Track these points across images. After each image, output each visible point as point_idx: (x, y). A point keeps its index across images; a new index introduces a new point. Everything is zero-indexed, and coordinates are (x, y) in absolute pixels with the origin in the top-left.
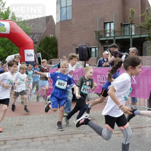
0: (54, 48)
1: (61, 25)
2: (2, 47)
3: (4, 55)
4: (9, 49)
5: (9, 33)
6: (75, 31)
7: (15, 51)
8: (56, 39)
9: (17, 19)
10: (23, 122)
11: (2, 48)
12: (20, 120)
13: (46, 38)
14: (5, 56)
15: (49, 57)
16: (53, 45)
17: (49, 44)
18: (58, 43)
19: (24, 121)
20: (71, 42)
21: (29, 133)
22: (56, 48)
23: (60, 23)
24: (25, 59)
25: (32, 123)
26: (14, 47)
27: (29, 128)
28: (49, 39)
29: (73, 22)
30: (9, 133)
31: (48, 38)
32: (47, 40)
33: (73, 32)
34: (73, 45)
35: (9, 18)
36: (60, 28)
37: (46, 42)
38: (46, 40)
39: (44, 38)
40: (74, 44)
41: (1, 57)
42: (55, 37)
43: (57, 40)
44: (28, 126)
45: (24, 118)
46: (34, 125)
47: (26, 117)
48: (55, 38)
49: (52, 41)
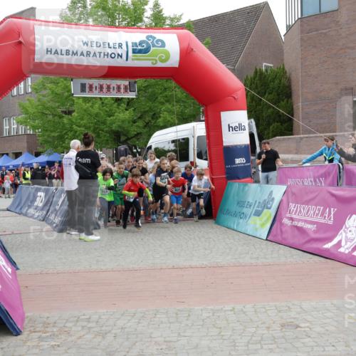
0: (283, 103)
1: (302, 32)
2: (128, 105)
3: (133, 130)
4: (146, 112)
5: (176, 65)
6: (348, 48)
7: (165, 116)
8: (288, 74)
9: (168, 22)
10: (294, 318)
11: (126, 110)
12: (280, 311)
13: (256, 72)
14: (135, 133)
15: (266, 132)
16: (278, 95)
17: (265, 94)
18: (294, 88)
19: (293, 314)
20: (337, 83)
21: (334, 348)
22: (287, 101)
23: (301, 25)
24: (224, 140)
25: (324, 321)
26: (162, 104)
27: (324, 334)
28: (265, 76)
29: (343, 17)
30: (275, 346)
31: (261, 73)
32: (260, 79)
33: (342, 49)
34: (342, 90)
35: (145, 19)
36: (302, 39)
37: (257, 88)
38: (257, 78)
39: (251, 74)
40: (346, 89)
41: (125, 135)
42: (284, 69)
43: (289, 80)
44: (318, 329)
45: (289, 307)
46: (334, 328)
47: (293, 304)
48: (286, 72)
49: (277, 81)
